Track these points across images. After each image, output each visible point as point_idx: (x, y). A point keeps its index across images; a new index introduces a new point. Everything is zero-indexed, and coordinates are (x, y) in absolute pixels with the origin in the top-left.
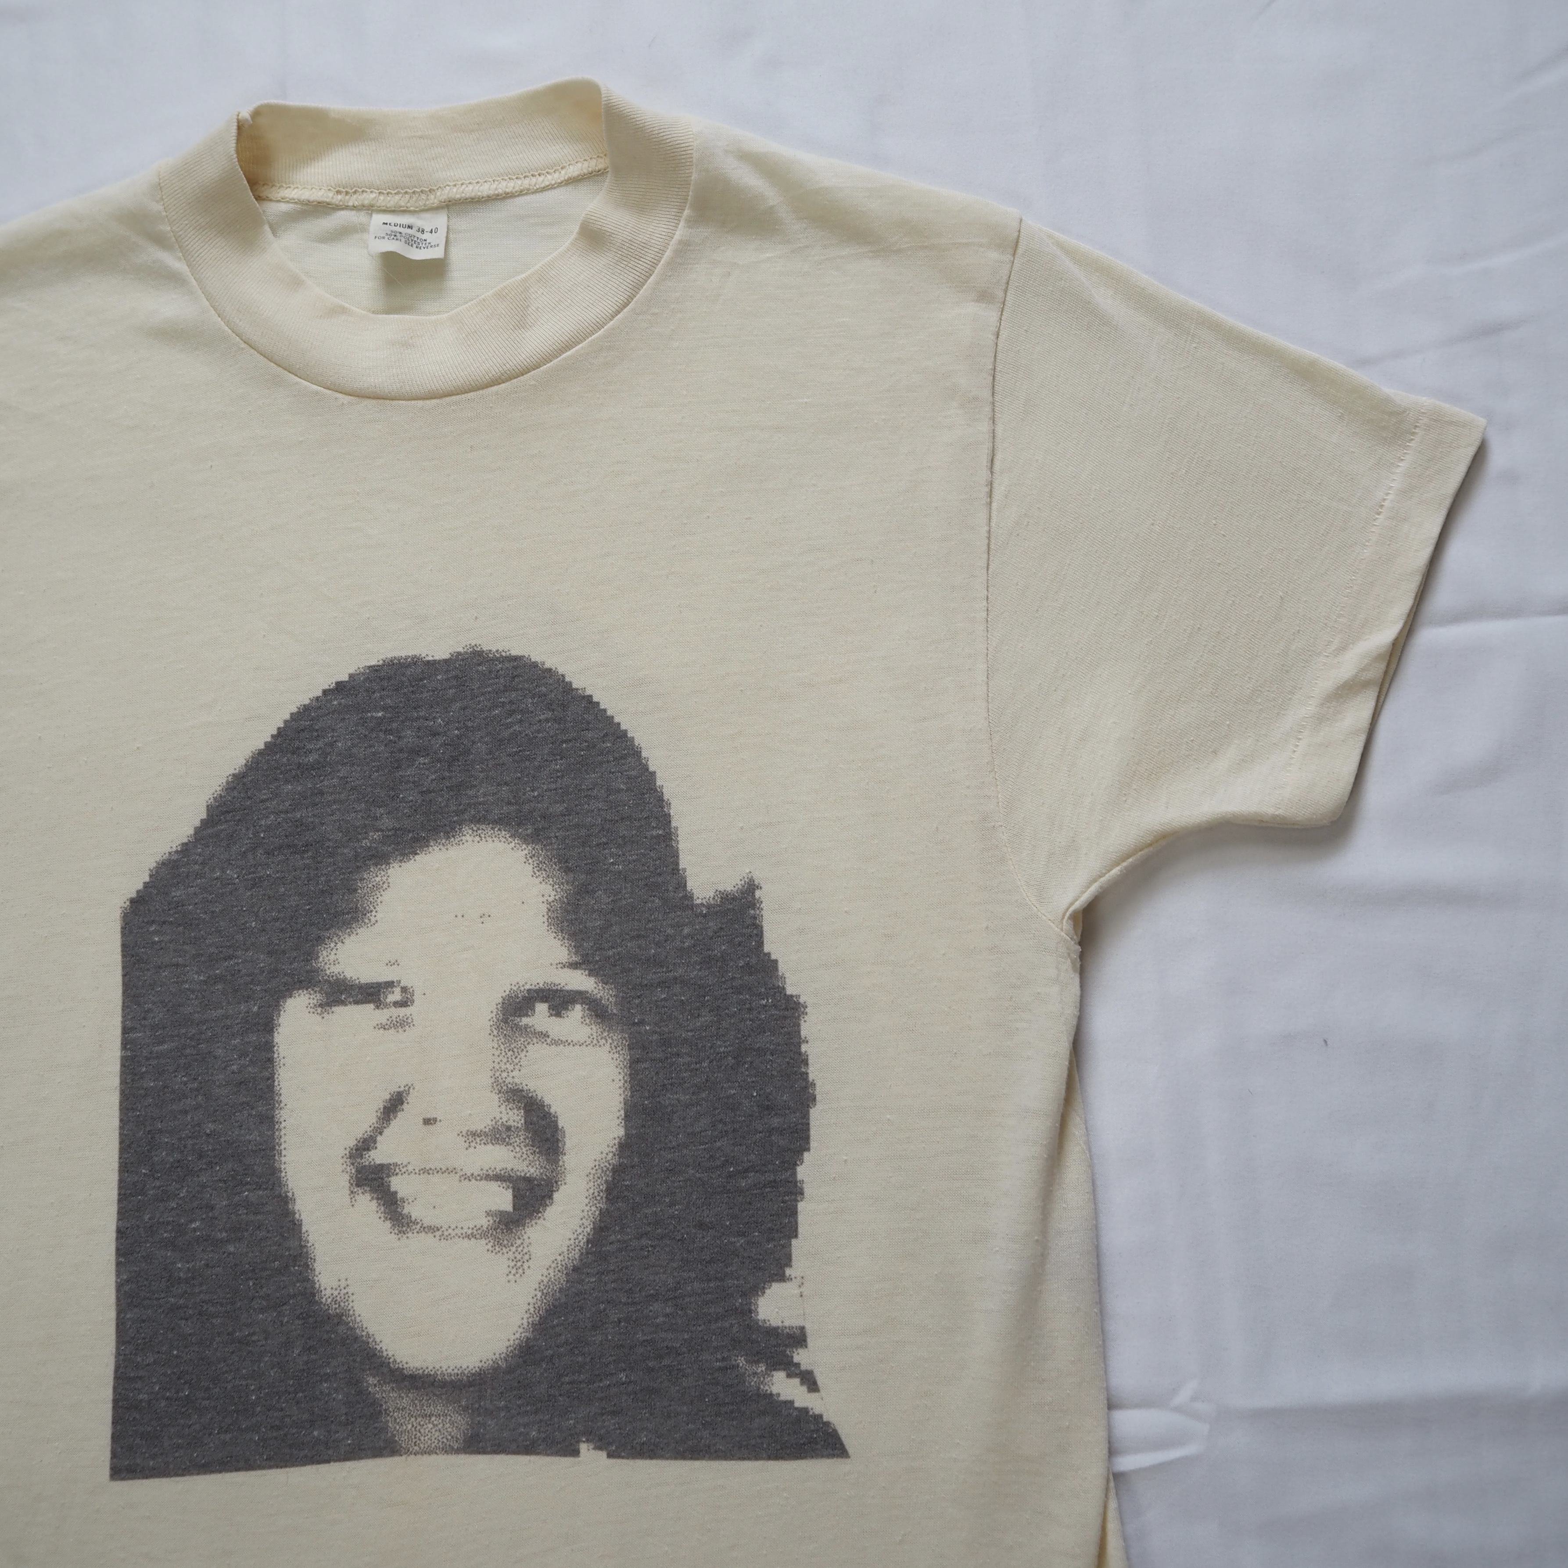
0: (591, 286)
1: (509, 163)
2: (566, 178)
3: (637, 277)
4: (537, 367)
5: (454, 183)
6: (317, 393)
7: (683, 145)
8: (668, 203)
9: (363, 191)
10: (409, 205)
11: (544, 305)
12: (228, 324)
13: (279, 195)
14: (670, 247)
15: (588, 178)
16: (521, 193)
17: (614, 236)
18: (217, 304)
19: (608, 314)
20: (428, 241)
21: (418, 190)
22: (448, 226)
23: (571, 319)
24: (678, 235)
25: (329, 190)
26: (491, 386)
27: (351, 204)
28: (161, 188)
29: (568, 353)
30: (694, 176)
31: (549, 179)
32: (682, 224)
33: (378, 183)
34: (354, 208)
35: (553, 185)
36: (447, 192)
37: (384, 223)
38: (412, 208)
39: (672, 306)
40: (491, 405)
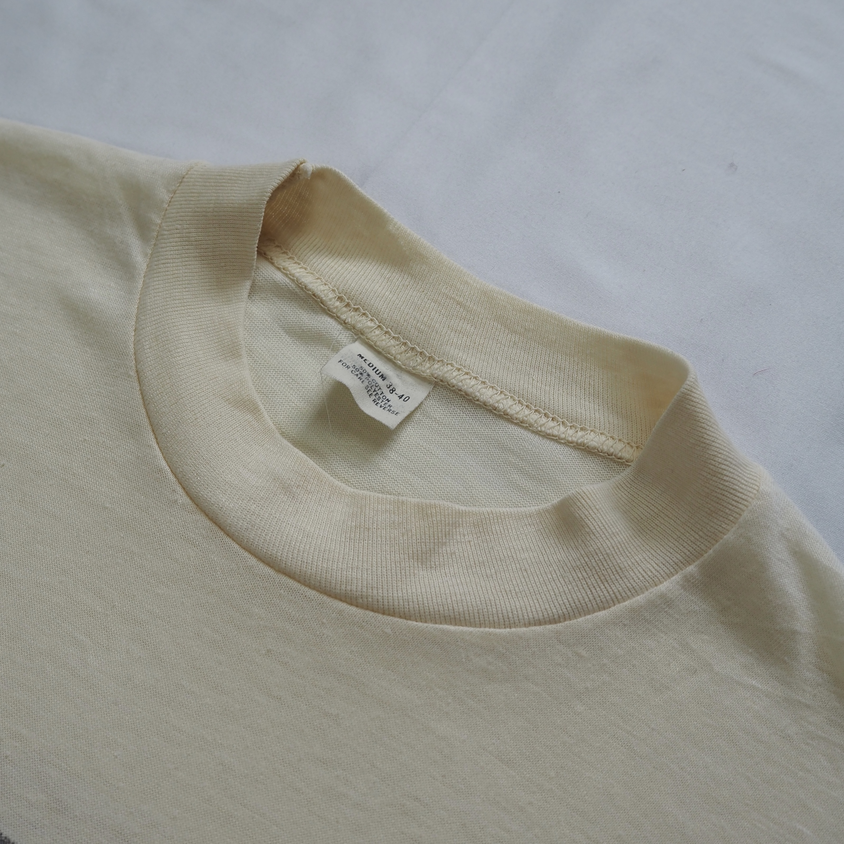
0: (529, 572)
1: (530, 386)
2: (579, 441)
3: (587, 600)
4: (406, 616)
5: (460, 367)
6: (160, 470)
7: (739, 494)
8: (677, 544)
9: (364, 314)
10: (399, 357)
11: (462, 555)
12: (137, 343)
13: (284, 264)
14: (647, 593)
15: (603, 457)
16: (520, 424)
17: (593, 537)
18: (143, 318)
19: (526, 617)
20: (389, 403)
21: (419, 350)
22: (422, 403)
23: (481, 592)
24: (664, 587)
25: (333, 290)
26: (341, 600)
27: (343, 317)
28: (181, 182)
29: (452, 628)
30: (729, 536)
31: (560, 430)
32: (677, 577)
33: (385, 316)
34: (344, 323)
35: (559, 438)
36: (446, 370)
37: (360, 355)
38: (399, 362)
39: (605, 661)
40: (324, 621)
